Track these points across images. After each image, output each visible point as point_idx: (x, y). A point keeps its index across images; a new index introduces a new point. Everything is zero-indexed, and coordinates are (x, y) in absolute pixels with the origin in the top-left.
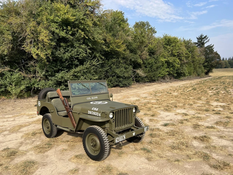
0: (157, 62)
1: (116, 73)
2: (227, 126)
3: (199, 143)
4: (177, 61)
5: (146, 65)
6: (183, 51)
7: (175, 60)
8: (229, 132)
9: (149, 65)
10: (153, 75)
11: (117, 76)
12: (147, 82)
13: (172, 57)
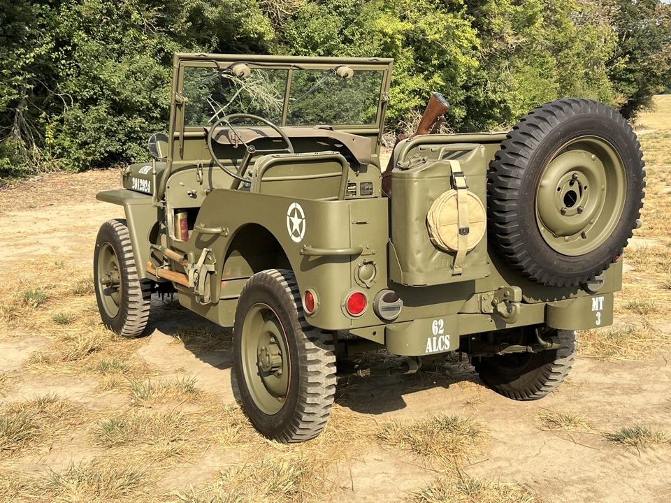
0: (353, 35)
1: (102, 85)
2: (611, 359)
3: (392, 471)
4: (467, 39)
7: (457, 32)
8: (611, 389)
11: (113, 101)
13: (442, 15)
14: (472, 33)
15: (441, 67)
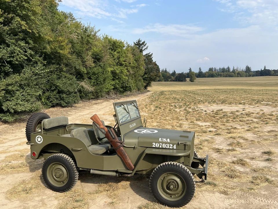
0: (103, 72)
1: (57, 87)
4: (125, 72)
5: (91, 76)
6: (130, 59)
7: (123, 71)
9: (95, 75)
10: (99, 89)
11: (58, 90)
12: (92, 98)
13: (119, 67)
14: (126, 71)
15: (117, 79)
